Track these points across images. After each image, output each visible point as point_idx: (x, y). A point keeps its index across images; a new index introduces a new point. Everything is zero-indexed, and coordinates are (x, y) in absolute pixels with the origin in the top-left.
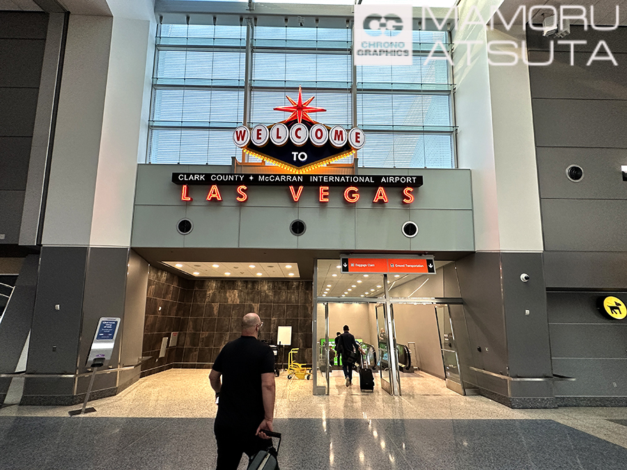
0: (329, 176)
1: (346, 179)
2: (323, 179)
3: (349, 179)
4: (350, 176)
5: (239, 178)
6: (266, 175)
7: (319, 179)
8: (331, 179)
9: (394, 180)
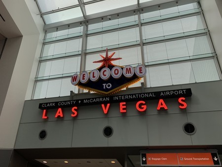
0: (125, 95)
1: (136, 96)
2: (121, 98)
3: (138, 96)
4: (138, 94)
5: (73, 102)
6: (88, 99)
7: (119, 98)
8: (127, 97)
9: (170, 93)
